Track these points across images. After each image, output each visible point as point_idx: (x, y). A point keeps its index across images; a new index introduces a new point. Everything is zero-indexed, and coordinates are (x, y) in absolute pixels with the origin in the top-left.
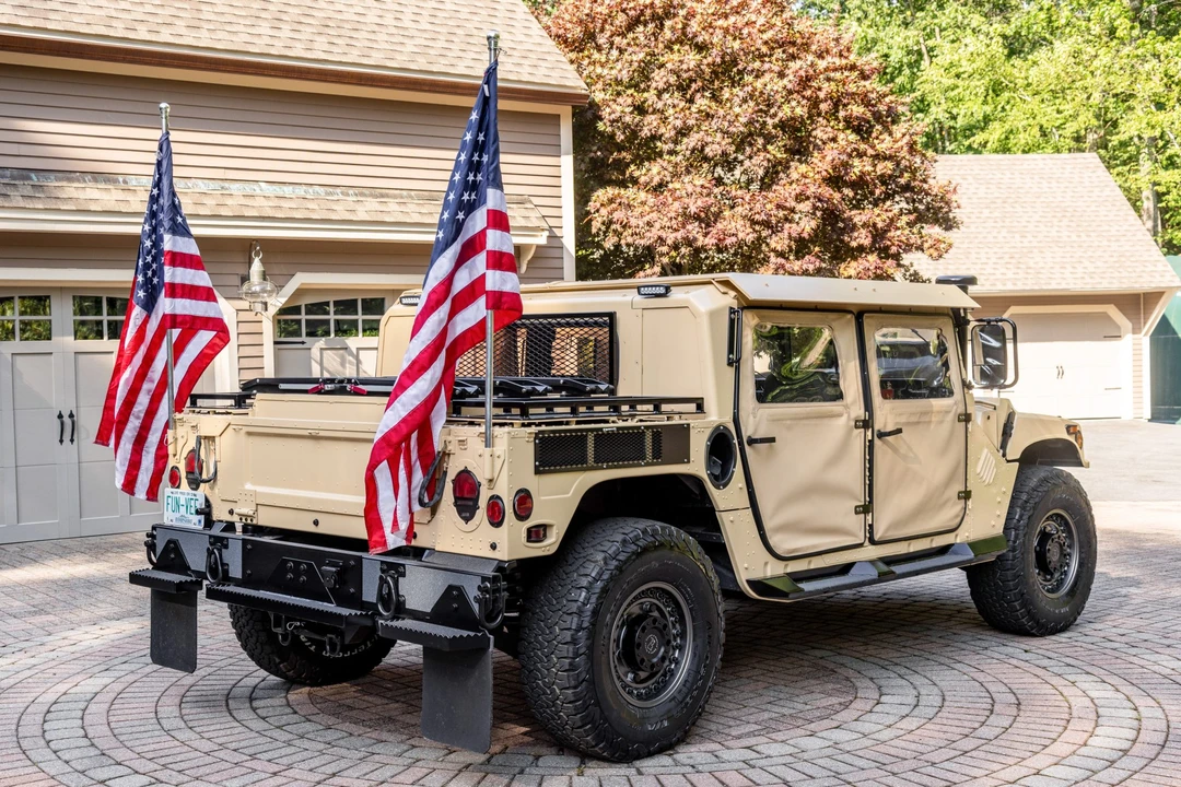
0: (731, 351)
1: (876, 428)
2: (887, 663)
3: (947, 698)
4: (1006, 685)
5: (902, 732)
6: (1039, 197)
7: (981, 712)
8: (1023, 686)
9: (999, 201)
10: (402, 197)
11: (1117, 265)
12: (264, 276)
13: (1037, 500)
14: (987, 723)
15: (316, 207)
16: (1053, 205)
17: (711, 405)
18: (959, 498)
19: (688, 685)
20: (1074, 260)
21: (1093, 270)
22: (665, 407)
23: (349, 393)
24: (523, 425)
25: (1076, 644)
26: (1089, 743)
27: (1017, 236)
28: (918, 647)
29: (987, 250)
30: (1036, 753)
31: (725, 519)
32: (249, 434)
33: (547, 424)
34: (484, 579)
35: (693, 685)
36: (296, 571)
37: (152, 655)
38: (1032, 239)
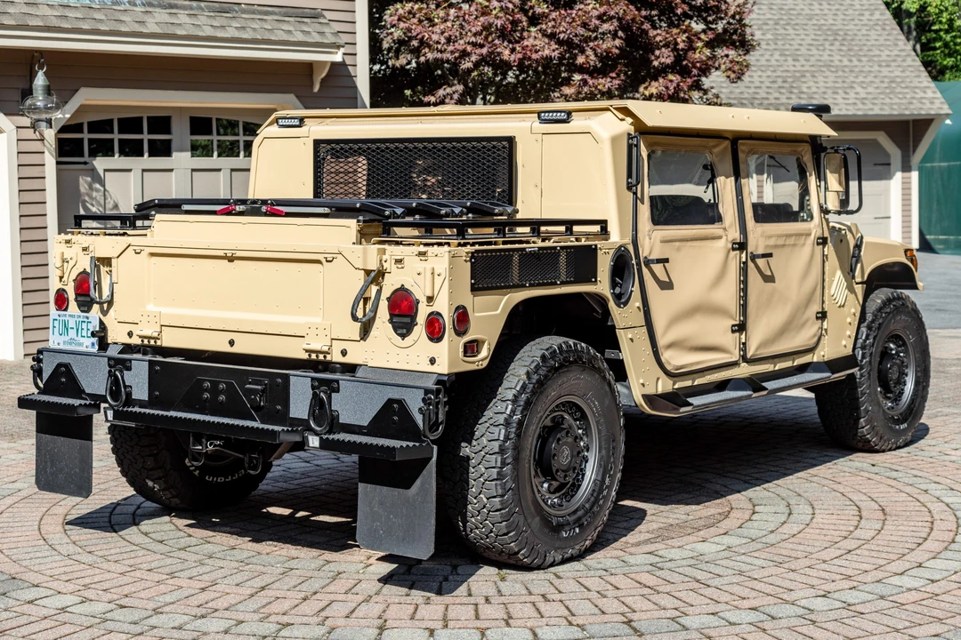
0: (629, 175)
1: (749, 251)
2: (747, 478)
3: (815, 506)
4: (865, 494)
5: (787, 536)
6: (810, 19)
7: (851, 518)
8: (882, 495)
9: (771, 22)
10: (191, 8)
11: (888, 91)
12: (48, 91)
13: (881, 321)
14: (860, 526)
15: (103, 17)
16: (825, 28)
17: (613, 228)
18: (817, 318)
19: (595, 494)
20: (846, 85)
21: (865, 96)
22: (576, 228)
23: (266, 214)
24: (459, 245)
25: (916, 458)
26: (957, 540)
27: (790, 59)
28: (771, 463)
29: (760, 73)
30: (913, 550)
31: (623, 337)
32: (152, 255)
33: (481, 244)
34: (427, 391)
35: (599, 495)
36: (214, 390)
37: (38, 482)
38: (804, 63)
